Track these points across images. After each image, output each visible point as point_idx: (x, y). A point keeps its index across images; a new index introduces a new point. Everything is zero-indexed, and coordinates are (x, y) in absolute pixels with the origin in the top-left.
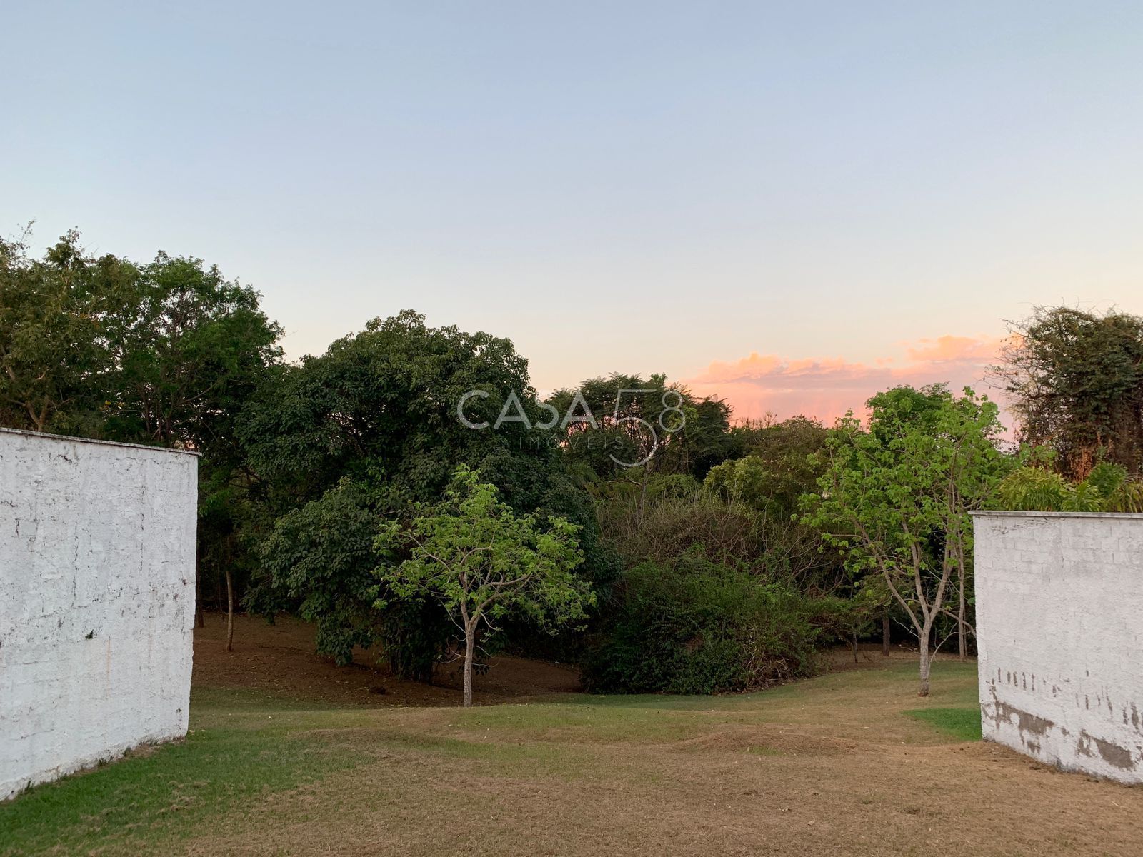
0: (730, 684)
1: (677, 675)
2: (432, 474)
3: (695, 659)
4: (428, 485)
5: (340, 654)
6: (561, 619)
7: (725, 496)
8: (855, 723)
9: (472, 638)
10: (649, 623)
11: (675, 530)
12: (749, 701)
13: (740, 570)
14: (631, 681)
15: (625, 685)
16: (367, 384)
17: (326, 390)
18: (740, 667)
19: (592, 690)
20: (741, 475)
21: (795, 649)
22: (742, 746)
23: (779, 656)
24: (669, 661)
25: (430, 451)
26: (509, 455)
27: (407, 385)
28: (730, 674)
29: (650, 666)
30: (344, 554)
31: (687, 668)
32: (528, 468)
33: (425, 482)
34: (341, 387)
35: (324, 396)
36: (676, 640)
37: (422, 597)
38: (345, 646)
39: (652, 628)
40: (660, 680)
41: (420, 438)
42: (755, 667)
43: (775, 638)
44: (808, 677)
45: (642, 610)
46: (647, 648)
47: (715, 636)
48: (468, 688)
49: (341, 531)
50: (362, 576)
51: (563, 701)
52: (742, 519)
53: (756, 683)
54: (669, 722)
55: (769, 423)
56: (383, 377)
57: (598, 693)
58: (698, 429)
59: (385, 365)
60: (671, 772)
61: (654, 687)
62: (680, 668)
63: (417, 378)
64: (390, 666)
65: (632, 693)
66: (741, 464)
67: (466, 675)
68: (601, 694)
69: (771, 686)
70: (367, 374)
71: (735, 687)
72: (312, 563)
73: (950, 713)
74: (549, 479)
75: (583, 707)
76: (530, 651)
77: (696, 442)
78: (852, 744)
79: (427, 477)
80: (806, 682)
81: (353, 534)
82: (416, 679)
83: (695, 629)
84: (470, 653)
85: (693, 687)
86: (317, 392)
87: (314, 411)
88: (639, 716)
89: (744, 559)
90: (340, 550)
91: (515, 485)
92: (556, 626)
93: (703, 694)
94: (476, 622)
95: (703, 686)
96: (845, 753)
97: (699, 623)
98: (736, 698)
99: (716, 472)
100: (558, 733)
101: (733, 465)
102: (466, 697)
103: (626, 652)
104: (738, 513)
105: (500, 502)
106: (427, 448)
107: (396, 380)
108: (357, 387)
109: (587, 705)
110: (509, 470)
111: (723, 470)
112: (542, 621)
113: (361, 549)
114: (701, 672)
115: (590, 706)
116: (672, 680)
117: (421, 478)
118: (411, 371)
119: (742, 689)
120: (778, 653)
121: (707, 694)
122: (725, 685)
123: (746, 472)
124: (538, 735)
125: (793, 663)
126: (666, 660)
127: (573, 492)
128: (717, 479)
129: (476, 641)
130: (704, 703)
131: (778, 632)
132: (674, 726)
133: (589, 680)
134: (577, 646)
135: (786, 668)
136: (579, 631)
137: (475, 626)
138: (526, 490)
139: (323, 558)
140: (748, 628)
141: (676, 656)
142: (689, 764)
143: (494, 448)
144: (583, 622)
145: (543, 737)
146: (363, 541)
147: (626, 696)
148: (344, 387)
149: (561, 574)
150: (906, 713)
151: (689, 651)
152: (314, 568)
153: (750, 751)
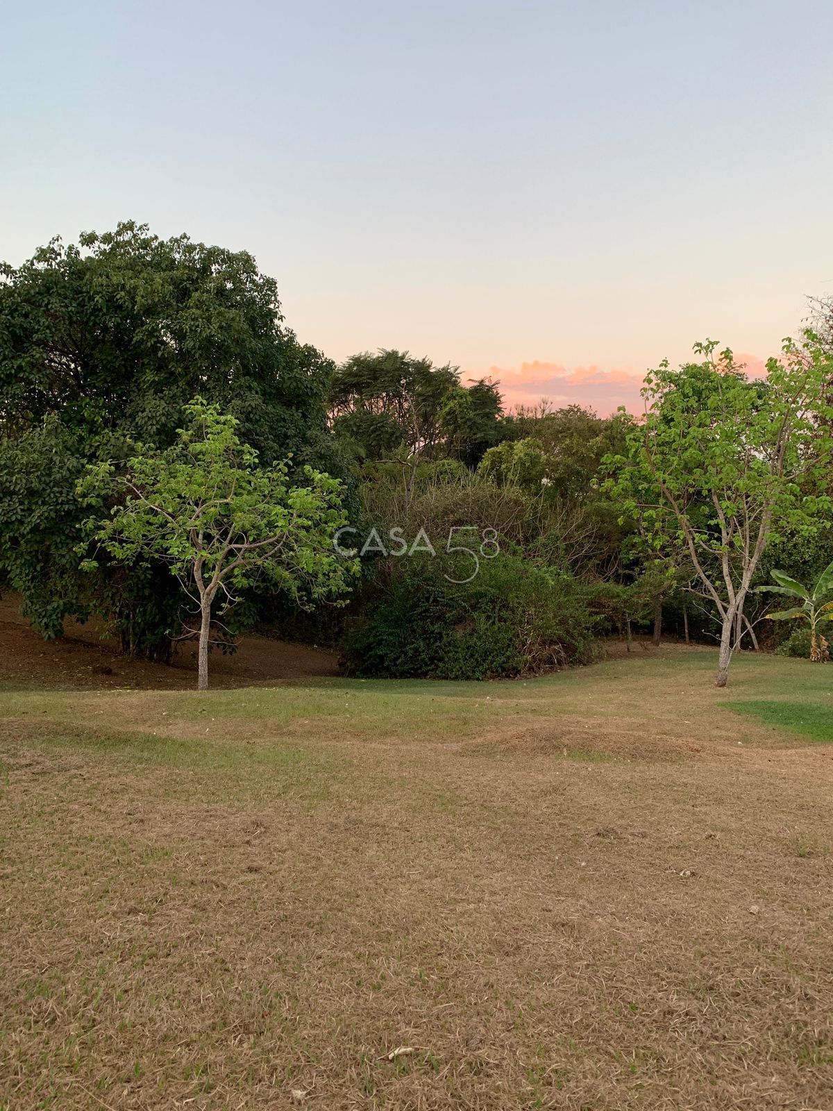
0: (504, 670)
1: (446, 659)
2: (163, 419)
3: (467, 642)
4: (159, 432)
5: (47, 625)
6: (318, 591)
7: (500, 480)
8: (672, 717)
9: (208, 610)
10: (415, 606)
11: (446, 513)
12: (526, 687)
13: (514, 553)
14: (396, 665)
15: (388, 669)
16: (81, 305)
17: (28, 308)
18: (515, 652)
19: (353, 674)
20: (520, 458)
21: (572, 636)
22: (556, 748)
23: (555, 642)
24: (438, 644)
25: (162, 391)
26: (260, 401)
27: (130, 306)
28: (503, 659)
29: (416, 650)
30: (45, 508)
31: (456, 652)
32: (284, 420)
33: (154, 427)
34: (47, 305)
35: (26, 316)
36: (446, 623)
37: (146, 560)
38: (54, 617)
39: (419, 610)
40: (426, 665)
41: (149, 376)
42: (530, 653)
43: (553, 622)
44: (584, 665)
45: (410, 592)
46: (414, 631)
47: (489, 617)
48: (203, 669)
49: (43, 479)
50: (67, 536)
51: (319, 685)
52: (517, 503)
53: (531, 669)
54: (448, 712)
55: (544, 411)
56: (100, 295)
57: (358, 677)
58: (472, 414)
59: (104, 280)
60: (468, 790)
61: (419, 671)
62: (449, 652)
63: (142, 297)
64: (121, 644)
65: (396, 677)
66: (519, 446)
67: (200, 654)
68: (362, 678)
69: (546, 672)
70: (81, 292)
71: (508, 672)
72: (4, 515)
73: (773, 706)
74: (309, 433)
75: (340, 692)
76: (286, 634)
77: (470, 427)
78: (696, 747)
79: (157, 422)
80: (582, 670)
81: (57, 484)
82: (151, 658)
83: (466, 611)
84: (205, 628)
85: (462, 672)
86: (16, 310)
87: (13, 334)
88: (410, 704)
89: (518, 543)
90: (40, 502)
91: (267, 439)
92: (310, 601)
93: (474, 679)
94: (214, 592)
95: (474, 672)
96: (691, 758)
97: (471, 606)
98: (509, 684)
99: (493, 454)
100: (307, 725)
101: (511, 447)
102: (200, 679)
103: (391, 634)
104: (513, 497)
105: (242, 443)
106: (158, 388)
107: (117, 300)
108: (67, 306)
109: (345, 690)
110: (260, 420)
111: (500, 453)
112: (295, 594)
113: (68, 502)
114: (472, 656)
115: (348, 691)
116: (441, 664)
117: (149, 423)
118: (135, 288)
119: (515, 675)
120: (555, 638)
121: (478, 679)
122: (497, 671)
123: (526, 454)
124: (279, 727)
125: (570, 649)
126: (434, 643)
127: (337, 451)
128: (493, 462)
129: (213, 615)
130: (477, 689)
131: (555, 617)
132: (454, 716)
133: (348, 664)
134: (337, 629)
135: (563, 654)
136: (339, 606)
137: (212, 596)
138: (281, 446)
139: (19, 510)
140: (524, 612)
141: (445, 639)
142: (491, 775)
143: (242, 393)
144: (343, 596)
145: (285, 730)
146: (71, 494)
147: (389, 680)
148: (49, 307)
149: (319, 539)
150: (723, 705)
151: (459, 633)
152: (6, 522)
153: (569, 755)
